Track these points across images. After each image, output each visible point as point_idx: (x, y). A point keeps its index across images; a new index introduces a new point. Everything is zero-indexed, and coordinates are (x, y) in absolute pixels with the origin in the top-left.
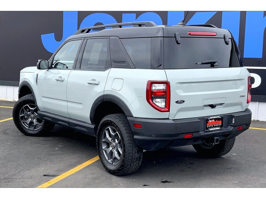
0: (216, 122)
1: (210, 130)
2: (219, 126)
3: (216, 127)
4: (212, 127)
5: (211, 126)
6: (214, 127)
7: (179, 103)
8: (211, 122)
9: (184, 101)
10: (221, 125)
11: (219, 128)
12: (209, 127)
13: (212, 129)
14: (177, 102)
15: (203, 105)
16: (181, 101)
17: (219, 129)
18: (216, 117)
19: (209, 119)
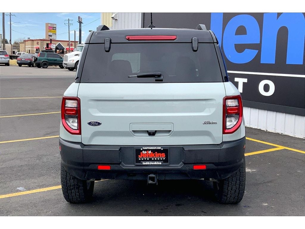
0: (155, 155)
1: (144, 163)
2: (160, 160)
3: (154, 160)
4: (147, 160)
5: (145, 159)
6: (150, 160)
7: (92, 125)
8: (146, 154)
9: (99, 124)
10: (164, 159)
11: (161, 163)
12: (141, 160)
13: (147, 163)
14: (90, 124)
15: (131, 130)
16: (94, 123)
17: (160, 165)
18: (155, 148)
19: (142, 149)
